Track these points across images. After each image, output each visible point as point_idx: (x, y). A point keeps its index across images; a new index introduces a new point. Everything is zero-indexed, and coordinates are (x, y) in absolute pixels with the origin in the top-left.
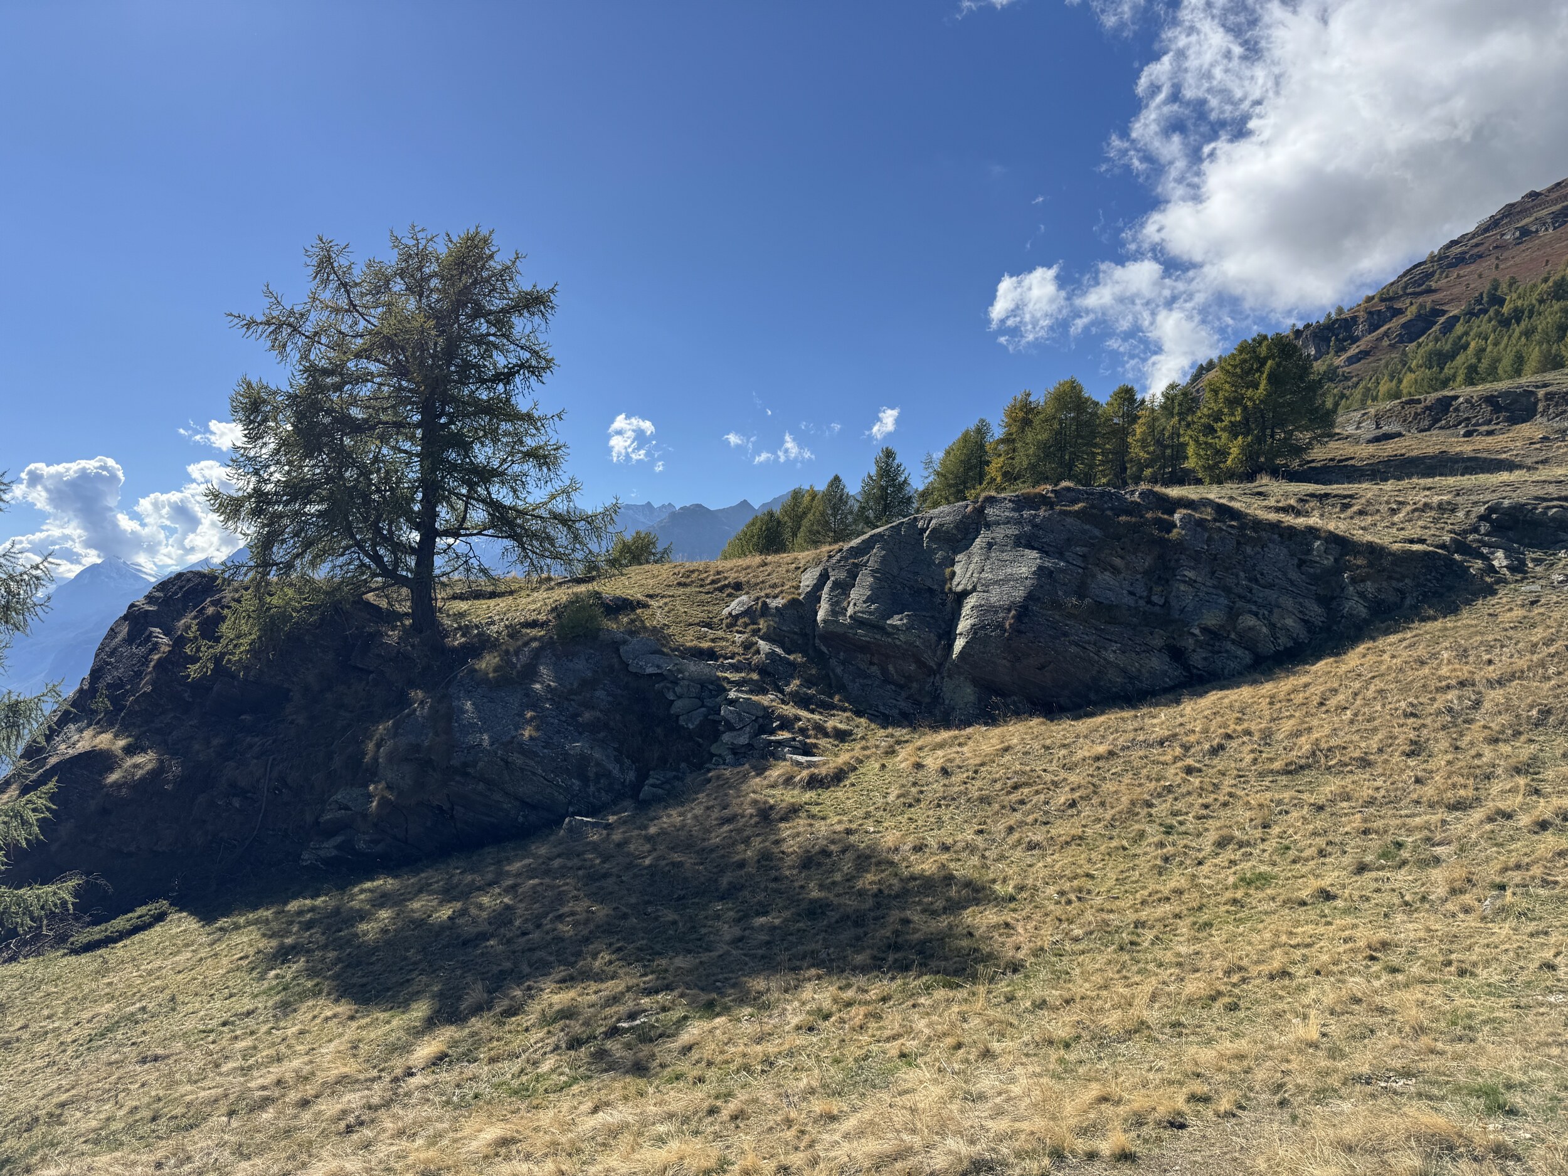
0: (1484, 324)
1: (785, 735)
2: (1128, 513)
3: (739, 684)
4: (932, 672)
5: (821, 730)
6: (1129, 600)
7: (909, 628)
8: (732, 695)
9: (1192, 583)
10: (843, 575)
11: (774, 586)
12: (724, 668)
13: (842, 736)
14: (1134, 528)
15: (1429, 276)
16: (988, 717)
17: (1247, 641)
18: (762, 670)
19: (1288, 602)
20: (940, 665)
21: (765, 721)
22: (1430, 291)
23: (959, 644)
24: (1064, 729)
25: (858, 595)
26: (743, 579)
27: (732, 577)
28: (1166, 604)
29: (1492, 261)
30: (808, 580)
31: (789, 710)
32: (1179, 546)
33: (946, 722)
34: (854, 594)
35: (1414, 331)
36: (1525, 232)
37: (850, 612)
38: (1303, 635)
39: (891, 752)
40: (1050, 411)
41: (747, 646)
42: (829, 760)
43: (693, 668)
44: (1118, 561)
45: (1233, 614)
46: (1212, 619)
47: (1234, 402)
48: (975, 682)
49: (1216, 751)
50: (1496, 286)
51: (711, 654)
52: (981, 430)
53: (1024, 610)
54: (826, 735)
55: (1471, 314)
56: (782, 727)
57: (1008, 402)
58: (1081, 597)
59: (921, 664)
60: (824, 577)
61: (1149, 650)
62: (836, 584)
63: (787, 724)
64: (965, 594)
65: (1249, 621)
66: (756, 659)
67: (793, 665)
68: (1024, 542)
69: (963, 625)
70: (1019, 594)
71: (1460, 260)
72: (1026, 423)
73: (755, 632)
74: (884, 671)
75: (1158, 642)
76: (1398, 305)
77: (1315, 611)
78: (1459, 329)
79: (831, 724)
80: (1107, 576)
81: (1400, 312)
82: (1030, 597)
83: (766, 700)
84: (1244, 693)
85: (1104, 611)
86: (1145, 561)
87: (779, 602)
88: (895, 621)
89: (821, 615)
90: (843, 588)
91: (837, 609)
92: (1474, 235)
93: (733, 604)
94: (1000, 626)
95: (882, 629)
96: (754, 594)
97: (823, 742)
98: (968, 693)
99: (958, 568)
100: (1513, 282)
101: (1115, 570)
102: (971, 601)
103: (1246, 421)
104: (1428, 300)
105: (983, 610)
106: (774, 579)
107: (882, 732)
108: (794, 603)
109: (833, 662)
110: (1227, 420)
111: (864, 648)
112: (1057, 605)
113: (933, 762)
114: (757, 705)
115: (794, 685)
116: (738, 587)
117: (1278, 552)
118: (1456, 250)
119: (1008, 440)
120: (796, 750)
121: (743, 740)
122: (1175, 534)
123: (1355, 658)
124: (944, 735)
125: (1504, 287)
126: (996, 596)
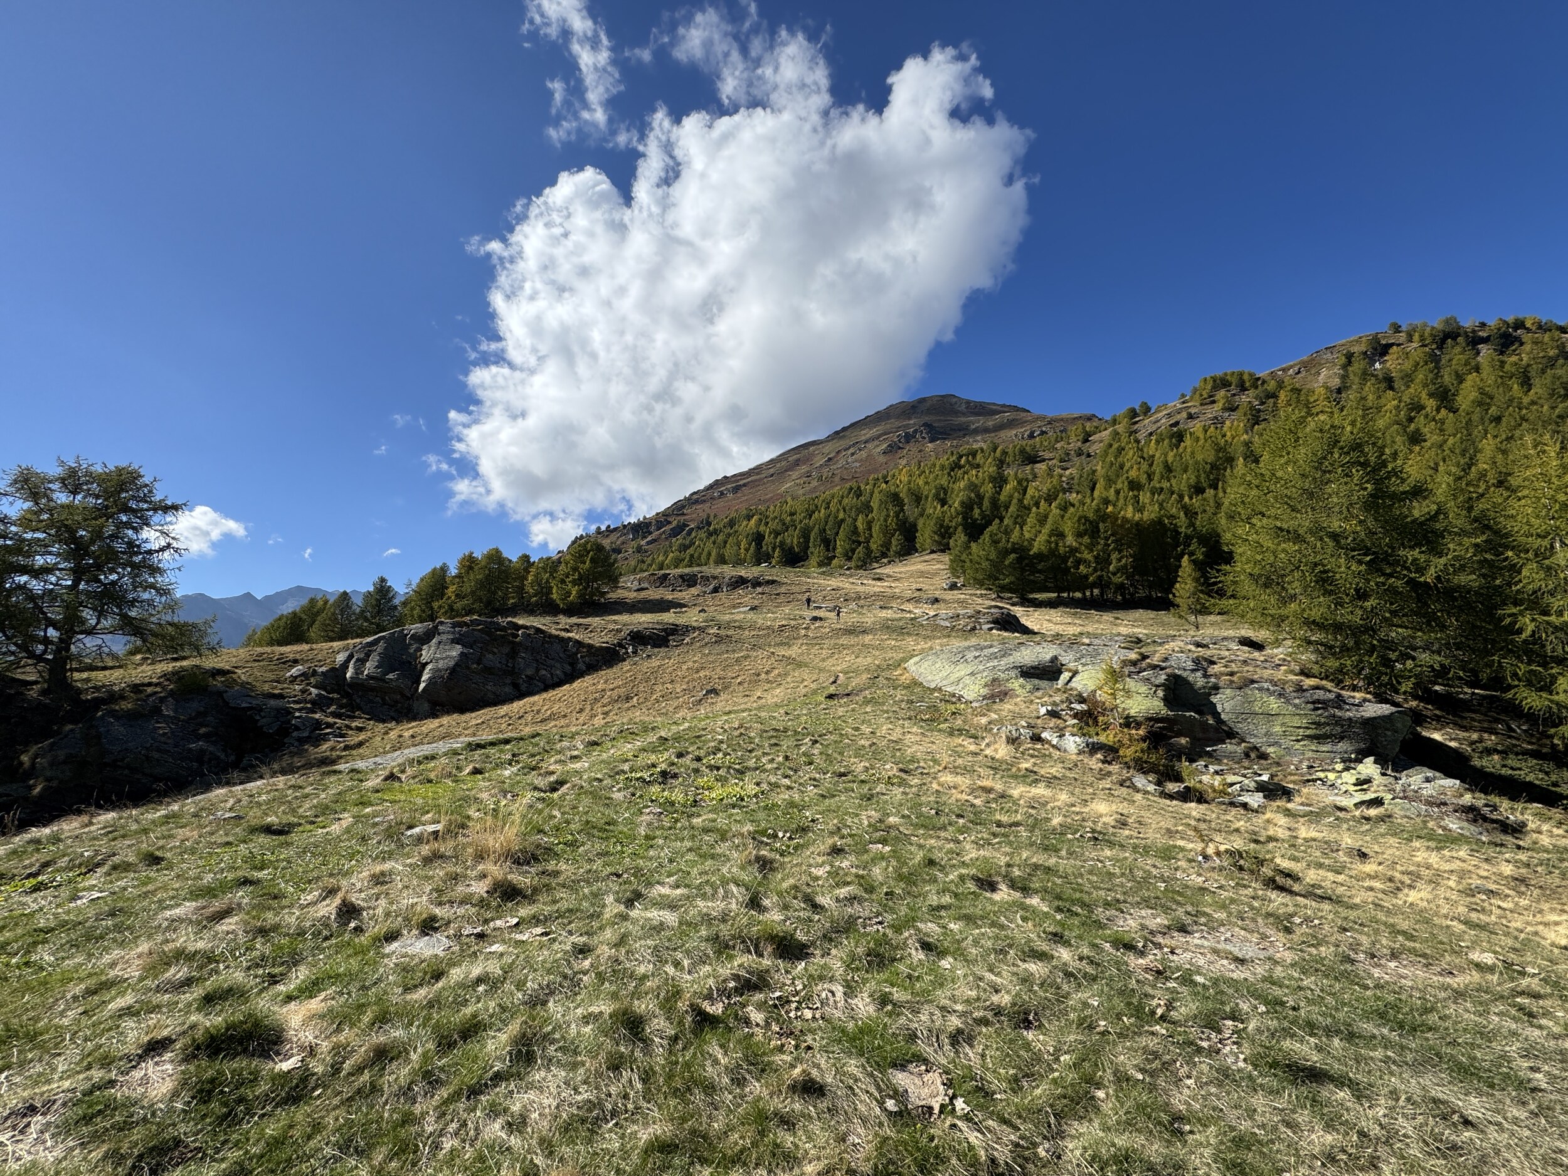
0: (702, 534)
1: (328, 731)
2: (501, 630)
3: (299, 710)
4: (408, 698)
5: (349, 727)
6: (499, 665)
7: (397, 679)
8: (297, 714)
9: (523, 658)
10: (362, 656)
11: (320, 661)
12: (289, 702)
13: (360, 729)
14: (502, 637)
15: (683, 507)
16: (434, 715)
17: (542, 680)
18: (313, 702)
19: (558, 665)
20: (412, 695)
21: (318, 724)
22: (683, 514)
23: (422, 686)
24: (467, 716)
25: (370, 667)
26: (298, 657)
27: (291, 656)
28: (514, 667)
29: (708, 504)
30: (341, 658)
31: (330, 720)
32: (520, 643)
33: (414, 719)
34: (368, 665)
35: (676, 532)
36: (722, 493)
37: (366, 672)
38: (563, 677)
39: (386, 733)
40: (483, 563)
41: (303, 691)
42: (354, 738)
43: (273, 703)
44: (495, 650)
45: (537, 670)
46: (530, 672)
47: (575, 569)
48: (429, 701)
49: (520, 718)
50: (709, 517)
51: (281, 696)
52: (444, 569)
53: (453, 670)
54: (352, 729)
55: (699, 528)
56: (327, 728)
57: (461, 556)
58: (478, 664)
59: (403, 695)
60: (351, 657)
61: (505, 684)
62: (358, 660)
63: (329, 726)
64: (427, 663)
65: (544, 672)
66: (309, 697)
67: (332, 699)
68: (455, 641)
69: (425, 677)
70: (452, 663)
71: (697, 502)
72: (471, 568)
73: (308, 684)
74: (383, 699)
75: (508, 681)
76: (669, 519)
77: (568, 668)
78: (693, 534)
79: (354, 725)
80: (491, 656)
81: (669, 523)
82: (457, 665)
83: (317, 716)
84: (536, 698)
85: (488, 670)
86: (506, 650)
87: (324, 669)
88: (391, 676)
89: (348, 675)
90: (362, 662)
91: (358, 671)
92: (703, 491)
93: (294, 670)
94: (442, 677)
95: (384, 680)
96: (307, 666)
97: (350, 732)
98: (426, 706)
99: (423, 652)
100: (715, 516)
101: (494, 654)
102: (429, 667)
103: (580, 579)
104: (682, 518)
105: (435, 671)
106: (320, 657)
107: (381, 726)
108: (333, 669)
109: (355, 697)
110: (571, 578)
111: (372, 689)
112: (468, 668)
113: (407, 734)
114: (313, 718)
115: (333, 708)
116: (296, 661)
117: (557, 647)
118: (695, 497)
119: (459, 576)
120: (336, 736)
121: (306, 734)
122: (518, 639)
123: (576, 684)
124: (414, 724)
125: (712, 518)
126: (441, 664)
